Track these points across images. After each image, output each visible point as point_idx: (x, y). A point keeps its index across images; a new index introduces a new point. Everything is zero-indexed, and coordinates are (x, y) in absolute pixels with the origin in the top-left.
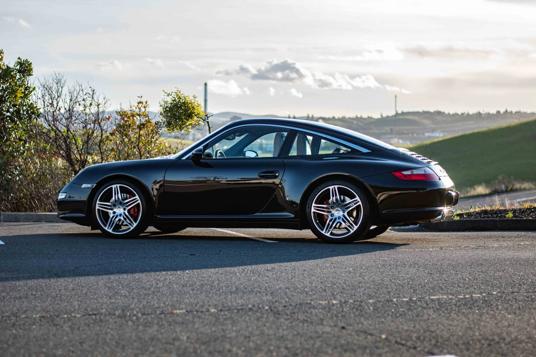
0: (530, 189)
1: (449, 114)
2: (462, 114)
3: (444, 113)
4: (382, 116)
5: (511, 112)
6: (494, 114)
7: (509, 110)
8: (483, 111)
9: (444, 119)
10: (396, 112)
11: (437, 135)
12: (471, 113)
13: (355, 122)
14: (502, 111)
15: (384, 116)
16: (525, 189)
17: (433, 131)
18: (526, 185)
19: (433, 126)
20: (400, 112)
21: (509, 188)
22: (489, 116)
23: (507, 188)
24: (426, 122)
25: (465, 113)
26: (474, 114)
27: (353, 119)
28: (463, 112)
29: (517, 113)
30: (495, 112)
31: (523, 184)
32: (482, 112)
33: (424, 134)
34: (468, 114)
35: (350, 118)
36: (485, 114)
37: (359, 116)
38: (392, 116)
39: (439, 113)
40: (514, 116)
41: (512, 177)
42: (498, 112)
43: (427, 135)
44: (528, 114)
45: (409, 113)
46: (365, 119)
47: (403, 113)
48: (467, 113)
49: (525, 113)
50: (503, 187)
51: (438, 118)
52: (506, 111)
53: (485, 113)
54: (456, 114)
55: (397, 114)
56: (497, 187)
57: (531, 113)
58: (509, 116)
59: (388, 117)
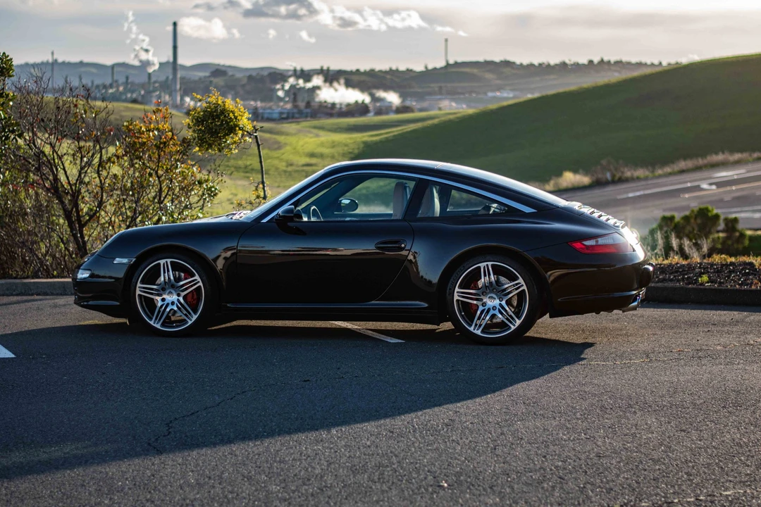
0: (646, 178)
1: (521, 64)
2: (540, 65)
3: (514, 63)
4: (426, 68)
5: (609, 62)
6: (584, 65)
7: (606, 59)
8: (570, 61)
9: (514, 72)
10: (447, 62)
11: (505, 95)
12: (552, 63)
13: (388, 77)
14: (596, 60)
15: (430, 67)
16: (638, 179)
17: (499, 88)
18: (640, 172)
19: (498, 82)
20: (451, 62)
21: (617, 178)
22: (577, 67)
23: (613, 176)
24: (489, 76)
25: (544, 64)
26: (556, 65)
27: (386, 72)
28: (541, 62)
29: (619, 63)
30: (586, 62)
31: (635, 170)
32: (567, 62)
33: (486, 94)
34: (549, 65)
35: (380, 71)
36: (572, 65)
37: (394, 68)
38: (441, 68)
39: (507, 64)
40: (613, 68)
41: (621, 162)
42: (591, 62)
43: (490, 94)
44: (633, 64)
45: (464, 64)
46: (403, 72)
47: (456, 64)
48: (546, 63)
49: (629, 63)
50: (608, 176)
51: (507, 70)
52: (602, 61)
53: (572, 63)
54: (532, 65)
55: (448, 65)
56: (600, 176)
57: (637, 63)
58: (606, 67)
59: (435, 69)
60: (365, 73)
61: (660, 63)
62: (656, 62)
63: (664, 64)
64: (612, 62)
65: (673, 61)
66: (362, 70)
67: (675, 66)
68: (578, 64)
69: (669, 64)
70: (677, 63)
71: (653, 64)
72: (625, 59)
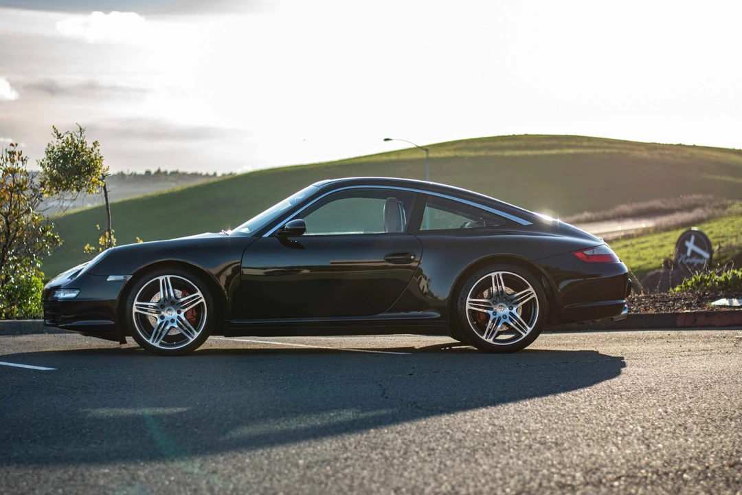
5: (165, 173)
6: (141, 176)
7: (163, 170)
8: (128, 171)
14: (153, 171)
22: (135, 178)
26: (115, 175)
29: (175, 173)
30: (143, 172)
32: (125, 172)
36: (130, 175)
40: (170, 178)
42: (148, 173)
44: (189, 175)
49: (184, 174)
52: (159, 172)
53: (130, 173)
57: (193, 174)
58: (163, 177)
61: (215, 174)
62: (211, 173)
63: (219, 174)
64: (169, 172)
65: (227, 172)
67: (229, 177)
68: (135, 174)
69: (224, 175)
70: (231, 174)
71: (207, 175)
72: (181, 170)
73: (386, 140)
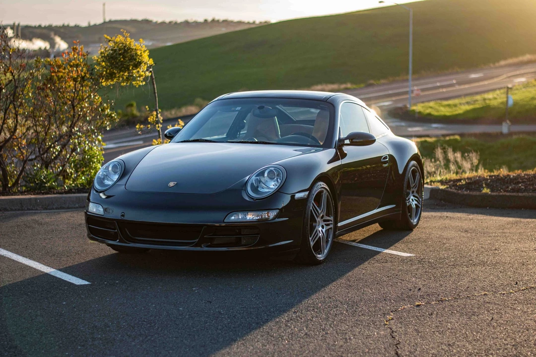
1: (156, 22)
2: (170, 22)
3: (151, 21)
4: (89, 24)
5: (218, 21)
6: (201, 23)
9: (151, 27)
10: (105, 19)
12: (179, 21)
13: (62, 30)
14: (210, 20)
15: (92, 23)
20: (107, 20)
22: (197, 24)
25: (172, 22)
26: (181, 23)
27: (60, 27)
29: (225, 21)
30: (202, 21)
32: (189, 20)
34: (176, 23)
35: (56, 27)
36: (192, 23)
37: (66, 24)
38: (100, 25)
39: (147, 22)
40: (221, 25)
42: (206, 21)
44: (235, 23)
45: (116, 22)
46: (72, 27)
47: (110, 22)
48: (174, 22)
49: (232, 22)
51: (146, 26)
52: (213, 21)
53: (192, 21)
54: (164, 23)
55: (105, 23)
57: (238, 22)
58: (216, 24)
59: (95, 25)
60: (45, 28)
61: (254, 22)
62: (251, 21)
64: (221, 20)
66: (43, 25)
67: (266, 24)
68: (197, 22)
69: (261, 23)
70: (266, 22)
71: (249, 23)
73: (380, 2)
